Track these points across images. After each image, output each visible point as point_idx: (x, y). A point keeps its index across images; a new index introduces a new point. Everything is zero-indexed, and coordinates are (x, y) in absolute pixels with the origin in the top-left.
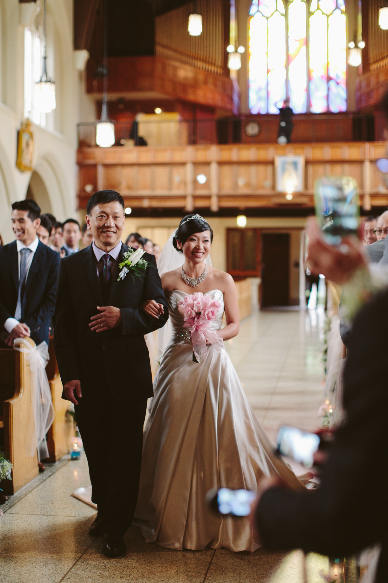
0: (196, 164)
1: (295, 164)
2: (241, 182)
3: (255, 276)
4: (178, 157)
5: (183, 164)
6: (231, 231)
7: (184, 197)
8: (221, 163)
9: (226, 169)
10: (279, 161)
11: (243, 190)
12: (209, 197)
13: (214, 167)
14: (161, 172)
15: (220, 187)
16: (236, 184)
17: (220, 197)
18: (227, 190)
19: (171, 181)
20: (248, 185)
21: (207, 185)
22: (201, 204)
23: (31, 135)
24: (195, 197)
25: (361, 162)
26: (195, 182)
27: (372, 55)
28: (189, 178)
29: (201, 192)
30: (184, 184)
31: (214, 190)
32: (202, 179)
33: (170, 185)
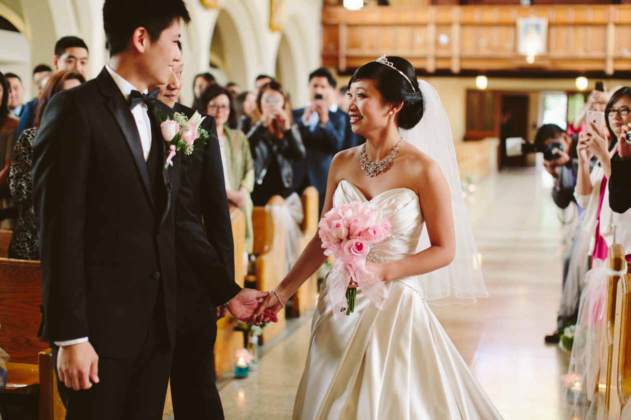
0: (439, 25)
1: (537, 27)
2: (483, 43)
3: (492, 136)
4: (421, 17)
5: (424, 25)
6: (471, 93)
7: (424, 58)
8: (463, 25)
9: (469, 31)
10: (522, 23)
11: (484, 52)
12: (449, 59)
13: (456, 30)
14: (403, 33)
15: (462, 48)
16: (477, 46)
17: (462, 59)
18: (469, 51)
19: (412, 41)
20: (490, 47)
21: (449, 46)
22: (442, 65)
24: (437, 59)
25: (604, 25)
26: (437, 42)
28: (431, 39)
29: (443, 53)
30: (425, 44)
31: (455, 51)
32: (444, 39)
33: (412, 45)
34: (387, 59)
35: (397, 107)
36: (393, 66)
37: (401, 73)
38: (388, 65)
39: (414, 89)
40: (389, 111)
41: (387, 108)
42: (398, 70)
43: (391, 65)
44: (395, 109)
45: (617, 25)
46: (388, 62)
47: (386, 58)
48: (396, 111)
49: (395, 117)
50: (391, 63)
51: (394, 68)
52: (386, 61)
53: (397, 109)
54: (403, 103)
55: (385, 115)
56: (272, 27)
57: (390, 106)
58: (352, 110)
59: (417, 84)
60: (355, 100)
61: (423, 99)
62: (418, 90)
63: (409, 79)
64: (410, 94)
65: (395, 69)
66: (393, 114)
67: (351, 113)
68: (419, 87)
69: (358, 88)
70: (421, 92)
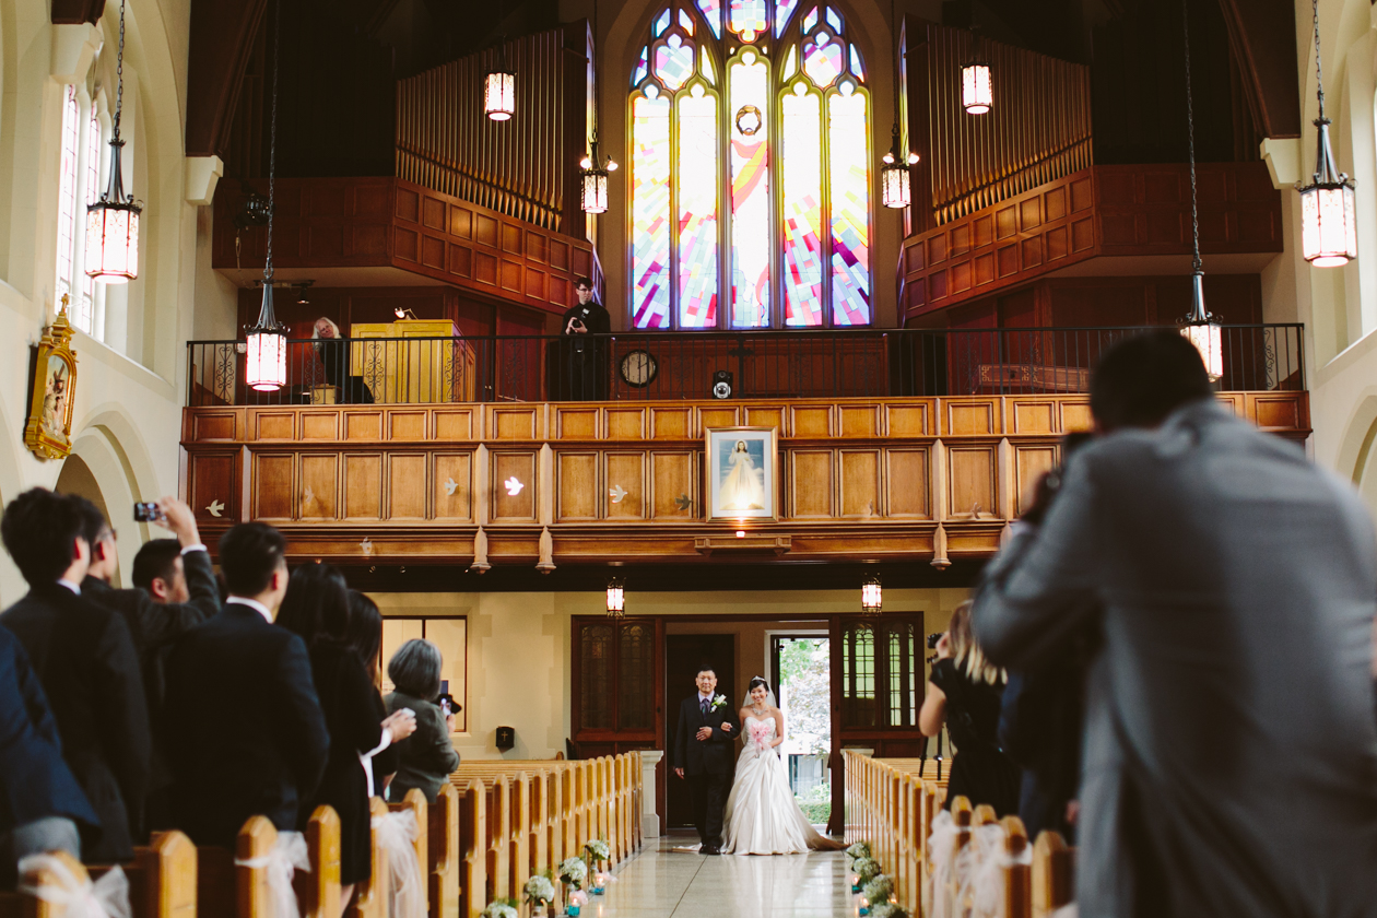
0: (497, 448)
1: (756, 450)
3: (652, 746)
4: (453, 428)
5: (467, 448)
6: (585, 625)
7: (468, 534)
8: (562, 448)
9: (578, 464)
10: (714, 443)
11: (622, 517)
12: (533, 534)
13: (545, 461)
14: (408, 470)
15: (561, 508)
16: (604, 499)
17: (559, 534)
18: (580, 511)
19: (431, 492)
21: (529, 501)
23: (70, 363)
25: (924, 445)
26: (496, 493)
27: (936, 188)
28: (481, 485)
29: (513, 520)
30: (465, 500)
31: (545, 516)
32: (516, 484)
33: (431, 503)
45: (950, 443)
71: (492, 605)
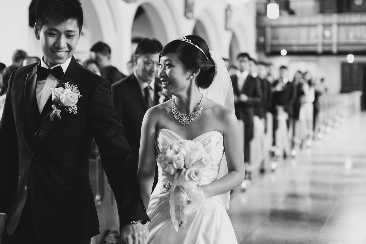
0: (325, 25)
2: (351, 35)
3: (357, 90)
4: (314, 21)
5: (315, 25)
6: (344, 65)
8: (339, 25)
9: (342, 29)
11: (352, 40)
13: (335, 28)
14: (303, 31)
15: (338, 38)
16: (348, 37)
17: (338, 45)
18: (343, 40)
19: (309, 35)
20: (355, 37)
21: (330, 37)
22: (327, 48)
24: (324, 45)
26: (324, 36)
28: (320, 34)
29: (327, 41)
30: (316, 37)
31: (335, 40)
32: (327, 33)
33: (309, 37)
34: (186, 38)
35: (196, 72)
36: (191, 42)
37: (197, 46)
38: (187, 41)
39: (208, 59)
40: (190, 76)
41: (189, 74)
42: (194, 45)
43: (189, 41)
44: (194, 74)
46: (187, 40)
47: (186, 36)
48: (195, 75)
49: (196, 80)
50: (189, 40)
51: (191, 43)
52: (185, 39)
53: (196, 74)
54: (200, 69)
55: (188, 79)
56: (227, 29)
57: (191, 72)
58: (163, 77)
59: (210, 54)
60: (165, 69)
61: (215, 65)
62: (210, 58)
63: (204, 51)
64: (204, 62)
65: (193, 44)
66: (193, 78)
67: (162, 79)
68: (211, 57)
69: (166, 61)
70: (213, 60)
71: (323, 60)
